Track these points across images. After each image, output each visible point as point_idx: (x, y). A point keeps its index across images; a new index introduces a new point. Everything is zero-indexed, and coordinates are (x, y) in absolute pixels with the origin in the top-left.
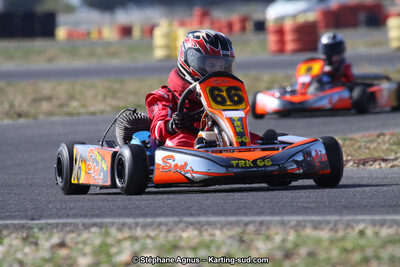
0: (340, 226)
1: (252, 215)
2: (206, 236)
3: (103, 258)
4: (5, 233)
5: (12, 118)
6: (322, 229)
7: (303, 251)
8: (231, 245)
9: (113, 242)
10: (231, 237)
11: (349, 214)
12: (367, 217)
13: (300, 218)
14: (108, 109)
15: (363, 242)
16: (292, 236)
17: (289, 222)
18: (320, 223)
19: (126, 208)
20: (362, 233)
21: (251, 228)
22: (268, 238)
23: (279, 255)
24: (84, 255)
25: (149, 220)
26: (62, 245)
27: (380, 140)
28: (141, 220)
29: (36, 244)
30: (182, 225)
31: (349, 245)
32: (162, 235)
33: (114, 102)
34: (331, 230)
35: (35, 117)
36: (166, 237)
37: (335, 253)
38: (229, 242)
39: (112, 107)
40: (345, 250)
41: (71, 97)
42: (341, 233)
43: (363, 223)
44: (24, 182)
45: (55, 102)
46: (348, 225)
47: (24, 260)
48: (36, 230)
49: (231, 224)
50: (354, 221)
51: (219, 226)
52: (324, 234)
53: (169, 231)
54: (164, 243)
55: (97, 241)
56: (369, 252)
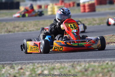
0: (101, 62)
1: (76, 59)
2: (63, 65)
3: (33, 72)
4: (5, 65)
5: (7, 32)
6: (96, 63)
7: (90, 69)
8: (70, 68)
9: (36, 68)
10: (70, 65)
11: (104, 58)
12: (109, 59)
13: (90, 60)
14: (35, 29)
15: (107, 66)
16: (87, 65)
17: (87, 61)
18: (95, 61)
19: (40, 58)
20: (107, 64)
21: (76, 63)
22: (81, 66)
23: (83, 70)
24: (28, 71)
25: (46, 61)
26: (21, 69)
27: (113, 37)
28: (44, 61)
29: (14, 68)
30: (56, 62)
31: (103, 67)
32: (50, 65)
33: (36, 28)
34: (99, 63)
35: (14, 32)
36: (51, 66)
37: (100, 69)
38: (69, 67)
39: (36, 29)
40: (103, 69)
41: (25, 26)
42: (101, 64)
43: (108, 61)
44: (11, 51)
45: (20, 28)
46: (104, 61)
47: (10, 73)
48: (14, 65)
49: (70, 62)
50: (105, 60)
51: (66, 62)
52: (97, 64)
53: (52, 64)
54: (51, 68)
55: (31, 67)
56: (109, 69)
